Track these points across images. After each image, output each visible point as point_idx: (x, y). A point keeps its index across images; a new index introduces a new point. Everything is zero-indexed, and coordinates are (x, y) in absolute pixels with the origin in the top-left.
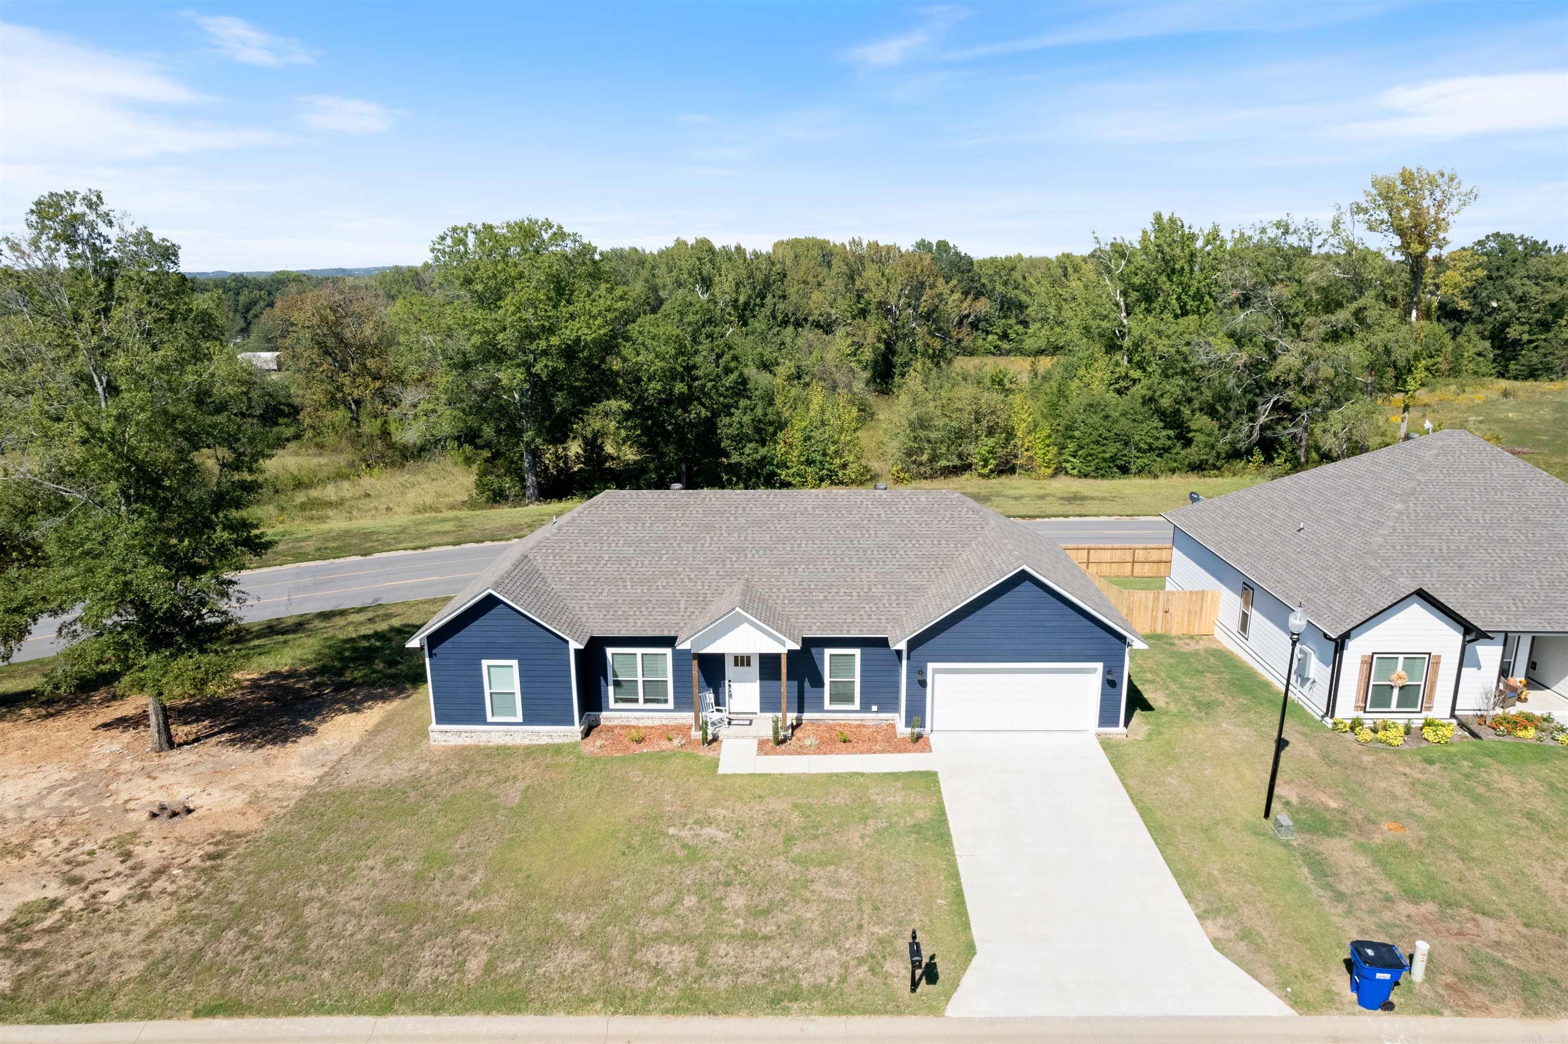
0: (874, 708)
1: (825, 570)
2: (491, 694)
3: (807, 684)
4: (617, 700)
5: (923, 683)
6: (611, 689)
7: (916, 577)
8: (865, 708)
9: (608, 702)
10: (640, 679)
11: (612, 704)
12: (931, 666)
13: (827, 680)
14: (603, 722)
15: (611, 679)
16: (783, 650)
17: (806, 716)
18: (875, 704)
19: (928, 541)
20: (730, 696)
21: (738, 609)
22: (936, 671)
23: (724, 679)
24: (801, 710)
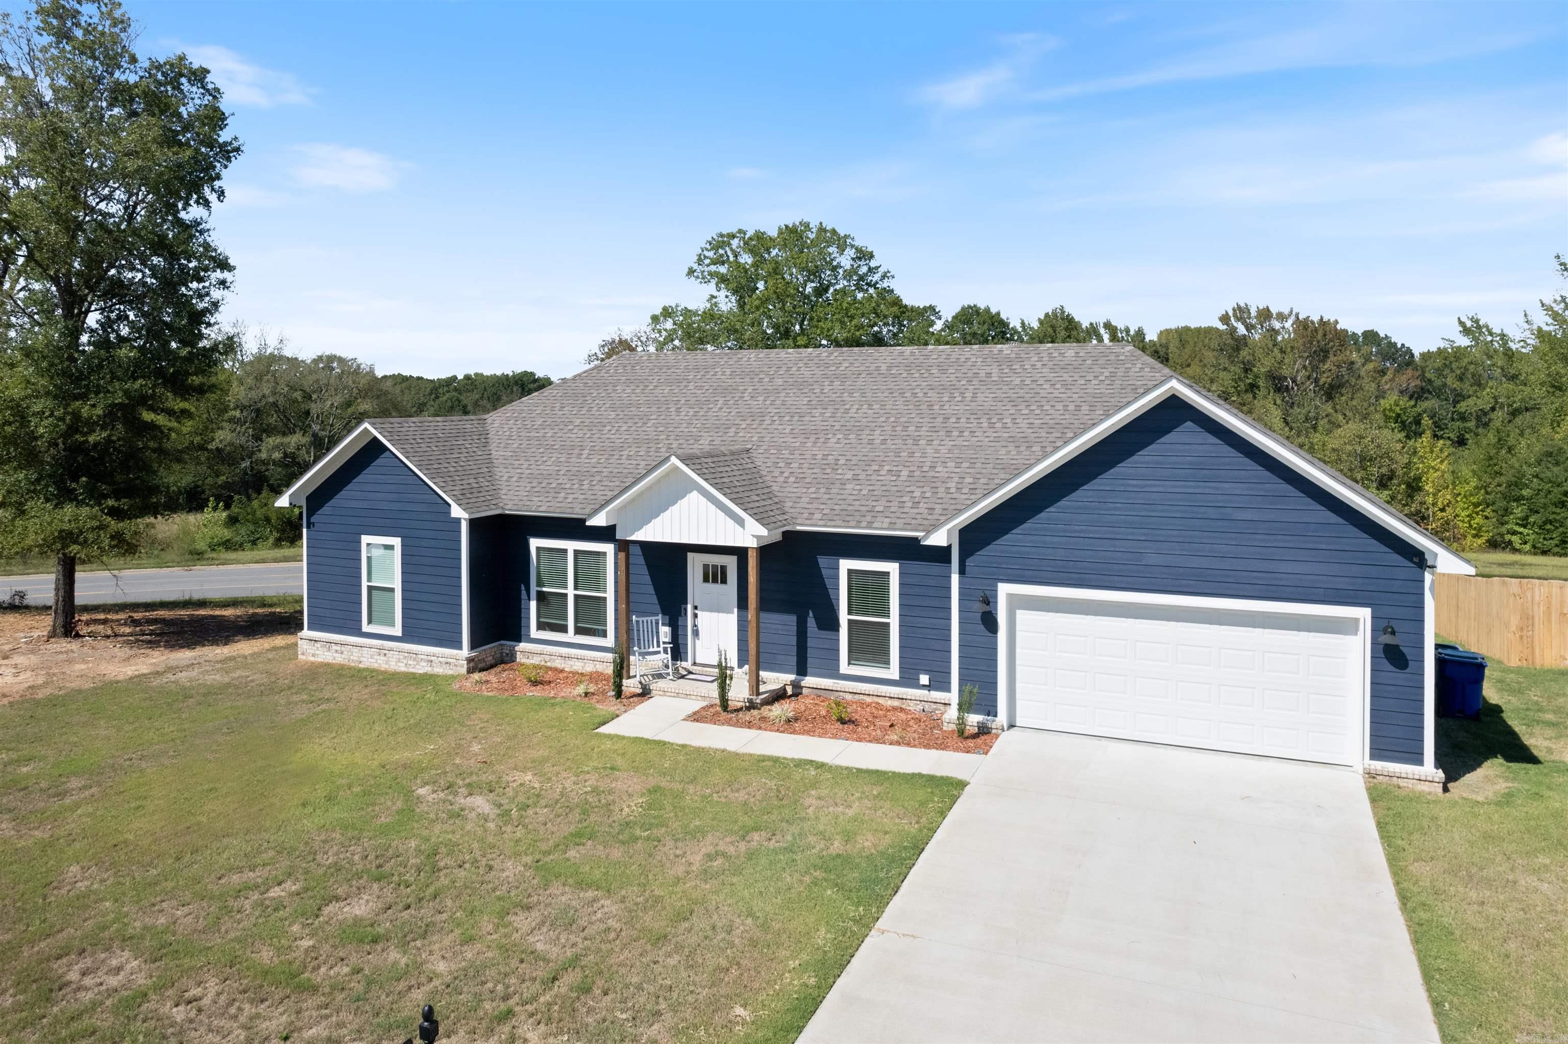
0: (924, 679)
1: (871, 442)
2: (370, 588)
3: (811, 622)
4: (541, 626)
5: (990, 622)
6: (533, 604)
7: (1019, 453)
8: (908, 678)
9: (528, 627)
10: (571, 592)
11: (534, 633)
12: (1004, 590)
13: (844, 617)
14: (520, 658)
15: (534, 589)
16: (752, 543)
17: (809, 681)
18: (926, 672)
19: (1059, 406)
20: (696, 633)
21: (674, 460)
22: (1016, 603)
23: (685, 602)
24: (802, 671)
